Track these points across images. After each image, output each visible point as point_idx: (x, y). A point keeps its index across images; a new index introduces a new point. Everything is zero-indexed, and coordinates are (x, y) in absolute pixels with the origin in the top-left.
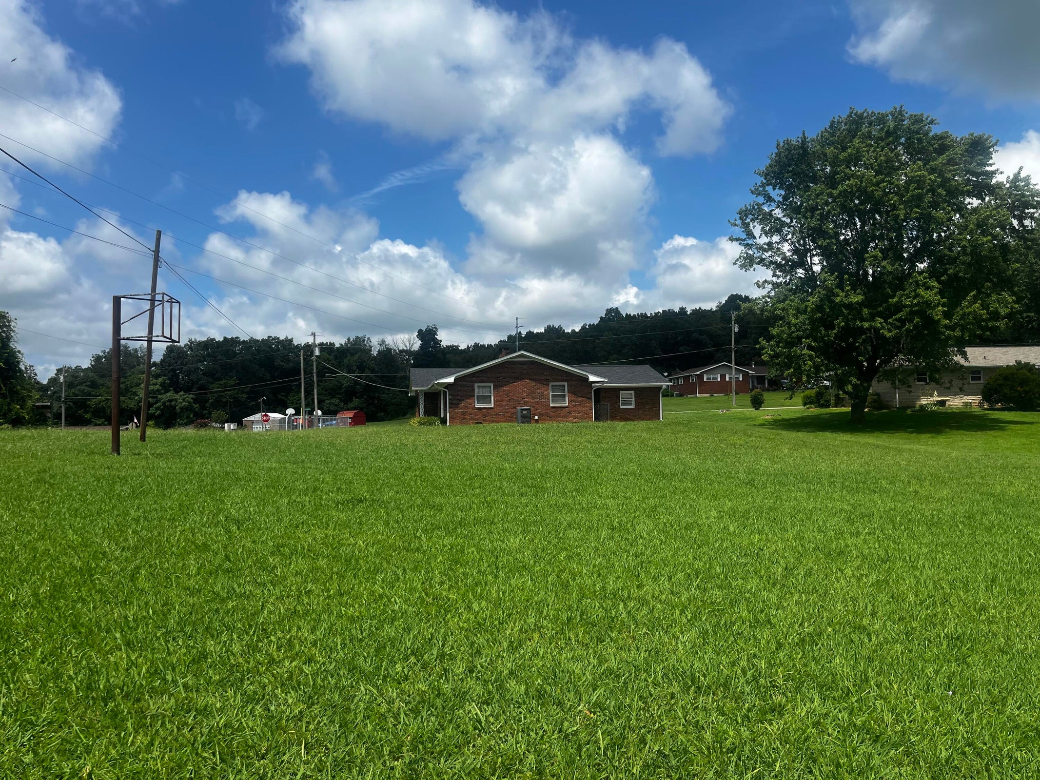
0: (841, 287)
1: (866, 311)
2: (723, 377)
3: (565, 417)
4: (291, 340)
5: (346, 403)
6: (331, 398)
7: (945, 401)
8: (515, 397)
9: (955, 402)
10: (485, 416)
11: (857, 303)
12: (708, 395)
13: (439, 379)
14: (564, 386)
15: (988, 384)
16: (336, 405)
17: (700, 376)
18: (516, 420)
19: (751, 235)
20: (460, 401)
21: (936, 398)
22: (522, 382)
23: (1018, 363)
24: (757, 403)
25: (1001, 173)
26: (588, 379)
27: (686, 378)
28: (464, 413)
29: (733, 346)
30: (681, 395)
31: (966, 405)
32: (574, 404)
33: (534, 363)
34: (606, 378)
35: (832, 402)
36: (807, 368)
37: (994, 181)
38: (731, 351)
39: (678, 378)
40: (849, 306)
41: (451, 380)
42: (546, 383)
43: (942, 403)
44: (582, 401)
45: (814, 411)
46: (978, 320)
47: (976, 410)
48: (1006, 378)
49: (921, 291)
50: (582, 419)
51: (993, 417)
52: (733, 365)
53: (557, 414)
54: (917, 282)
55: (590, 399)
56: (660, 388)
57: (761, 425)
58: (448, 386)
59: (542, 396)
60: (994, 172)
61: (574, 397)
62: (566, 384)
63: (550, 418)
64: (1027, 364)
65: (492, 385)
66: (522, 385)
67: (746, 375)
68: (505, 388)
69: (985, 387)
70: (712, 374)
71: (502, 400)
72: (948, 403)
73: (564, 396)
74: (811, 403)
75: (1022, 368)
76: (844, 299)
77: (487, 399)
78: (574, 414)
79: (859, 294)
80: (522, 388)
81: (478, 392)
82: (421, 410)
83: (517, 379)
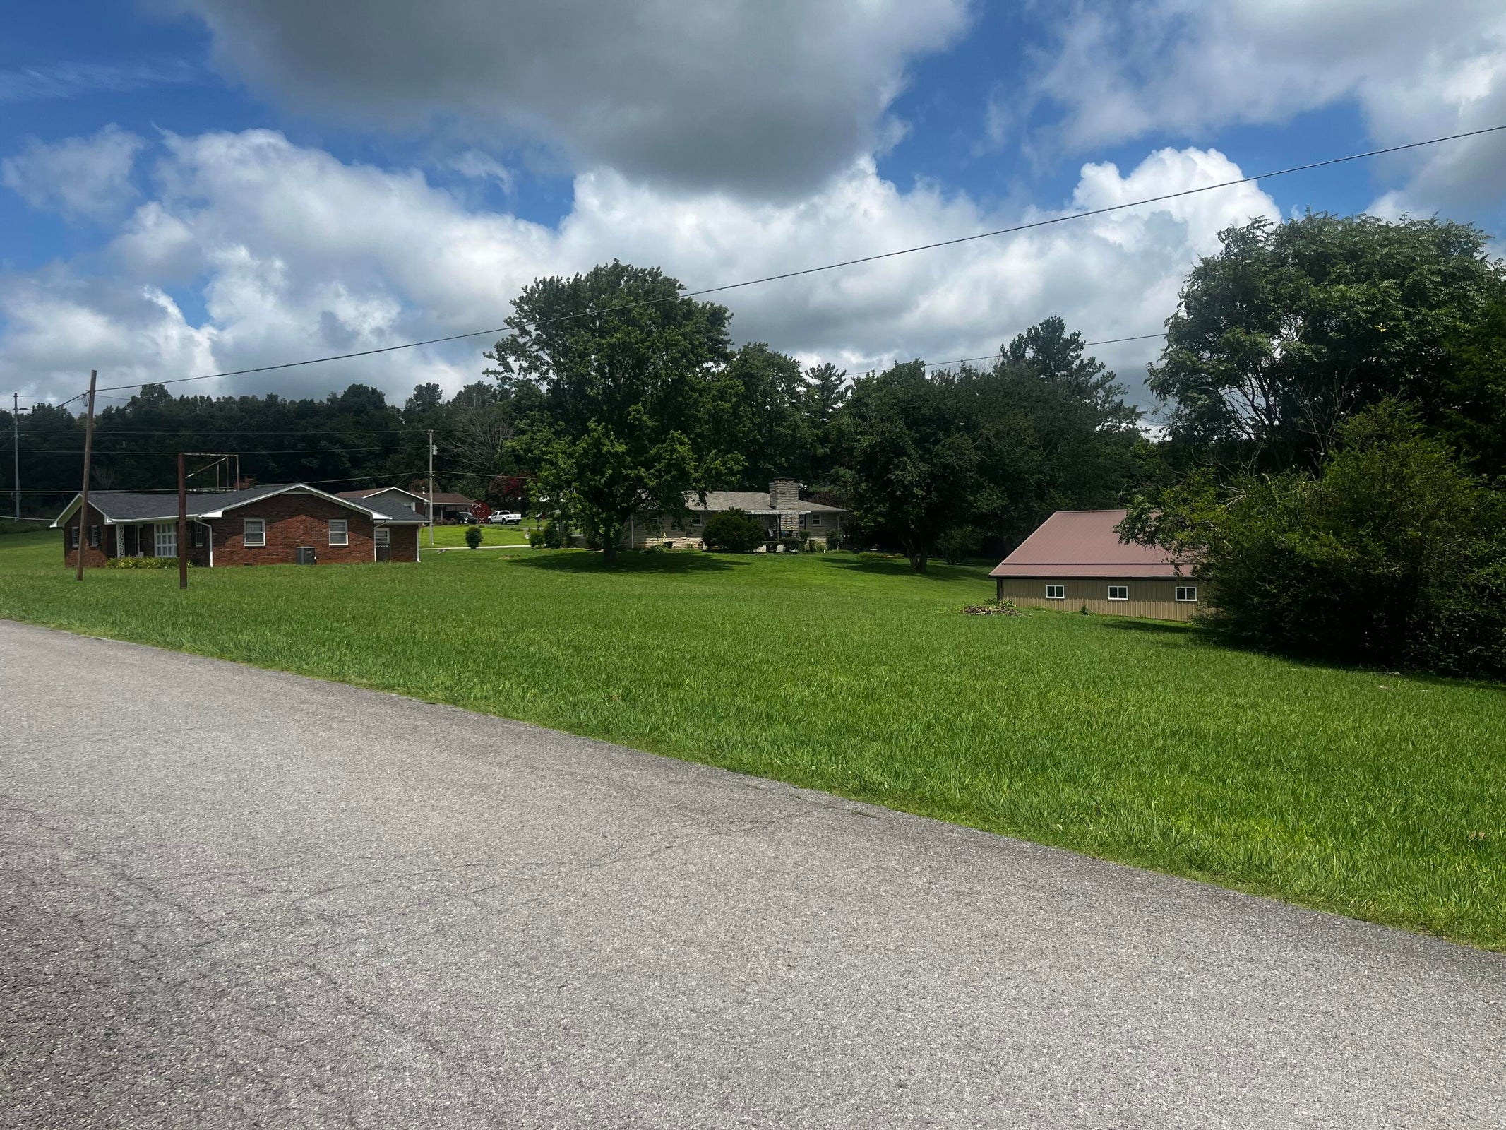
1: (628, 459)
3: (346, 558)
7: (672, 542)
8: (290, 535)
9: (681, 543)
10: (256, 556)
11: (622, 452)
13: (203, 513)
14: (344, 523)
15: (708, 527)
18: (294, 561)
20: (226, 539)
21: (666, 540)
22: (299, 518)
23: (731, 509)
24: (474, 541)
25: (733, 344)
26: (370, 516)
28: (231, 553)
31: (689, 546)
32: (355, 543)
33: (312, 497)
34: (389, 516)
35: (564, 542)
37: (728, 351)
40: (615, 455)
41: (218, 514)
42: (325, 519)
43: (669, 544)
44: (364, 540)
46: (719, 474)
47: (697, 552)
48: (723, 523)
49: (677, 446)
50: (363, 560)
51: (714, 558)
53: (337, 555)
54: (673, 438)
55: (372, 538)
56: (417, 525)
58: (211, 521)
59: (320, 534)
60: (728, 342)
61: (355, 536)
62: (346, 521)
63: (330, 559)
64: (738, 510)
65: (263, 521)
66: (298, 521)
67: (419, 504)
68: (280, 525)
69: (706, 530)
71: (276, 538)
72: (674, 545)
73: (344, 534)
74: (541, 543)
75: (735, 514)
76: (611, 448)
77: (258, 537)
78: (355, 554)
79: (622, 443)
80: (299, 524)
81: (248, 529)
82: (120, 548)
83: (293, 514)
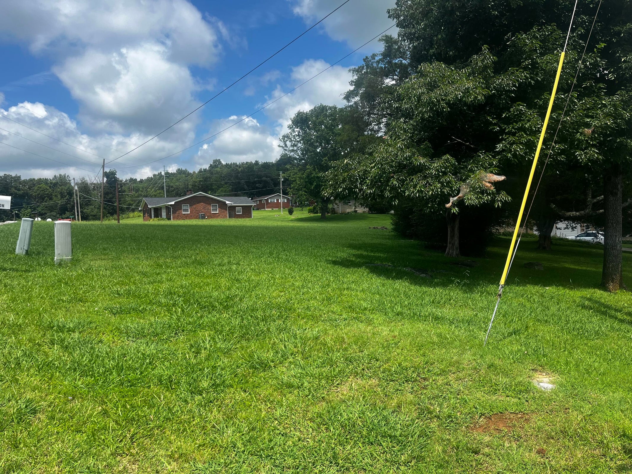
0: (314, 170)
2: (278, 200)
3: (217, 217)
4: (20, 177)
5: (61, 215)
6: (51, 212)
8: (198, 210)
9: (360, 211)
10: (187, 217)
12: (271, 209)
16: (54, 216)
17: (267, 200)
18: (199, 218)
19: (286, 146)
20: (177, 211)
21: (354, 210)
22: (201, 204)
24: (291, 212)
26: (225, 203)
27: (260, 201)
28: (178, 216)
29: (281, 187)
30: (258, 209)
31: (364, 212)
32: (220, 212)
33: (205, 196)
34: (232, 202)
36: (304, 199)
38: (280, 190)
39: (256, 201)
41: (173, 203)
42: (210, 204)
43: (356, 211)
44: (224, 211)
45: (312, 215)
47: (367, 214)
50: (224, 217)
52: (281, 195)
53: (214, 216)
55: (227, 210)
56: (252, 206)
57: (292, 220)
58: (171, 205)
59: (208, 209)
61: (220, 209)
62: (217, 205)
63: (212, 217)
65: (189, 205)
67: (288, 199)
68: (194, 206)
70: (272, 199)
71: (193, 211)
72: (358, 212)
73: (217, 209)
74: (311, 212)
77: (187, 210)
78: (220, 216)
80: (200, 206)
81: (183, 208)
82: (153, 215)
83: (198, 203)
